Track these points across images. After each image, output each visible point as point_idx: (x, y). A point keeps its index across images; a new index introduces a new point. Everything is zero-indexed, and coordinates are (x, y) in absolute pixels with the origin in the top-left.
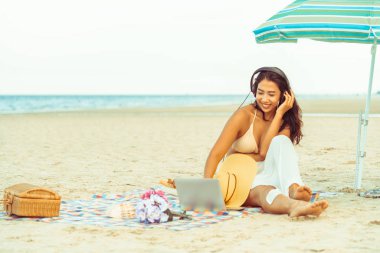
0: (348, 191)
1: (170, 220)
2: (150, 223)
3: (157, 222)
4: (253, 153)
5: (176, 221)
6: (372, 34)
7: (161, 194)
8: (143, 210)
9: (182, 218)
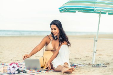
0: (90, 64)
1: (19, 73)
2: (11, 74)
3: (14, 73)
4: (52, 51)
5: (21, 73)
6: (95, 10)
7: (17, 64)
8: (9, 69)
9: (24, 72)
